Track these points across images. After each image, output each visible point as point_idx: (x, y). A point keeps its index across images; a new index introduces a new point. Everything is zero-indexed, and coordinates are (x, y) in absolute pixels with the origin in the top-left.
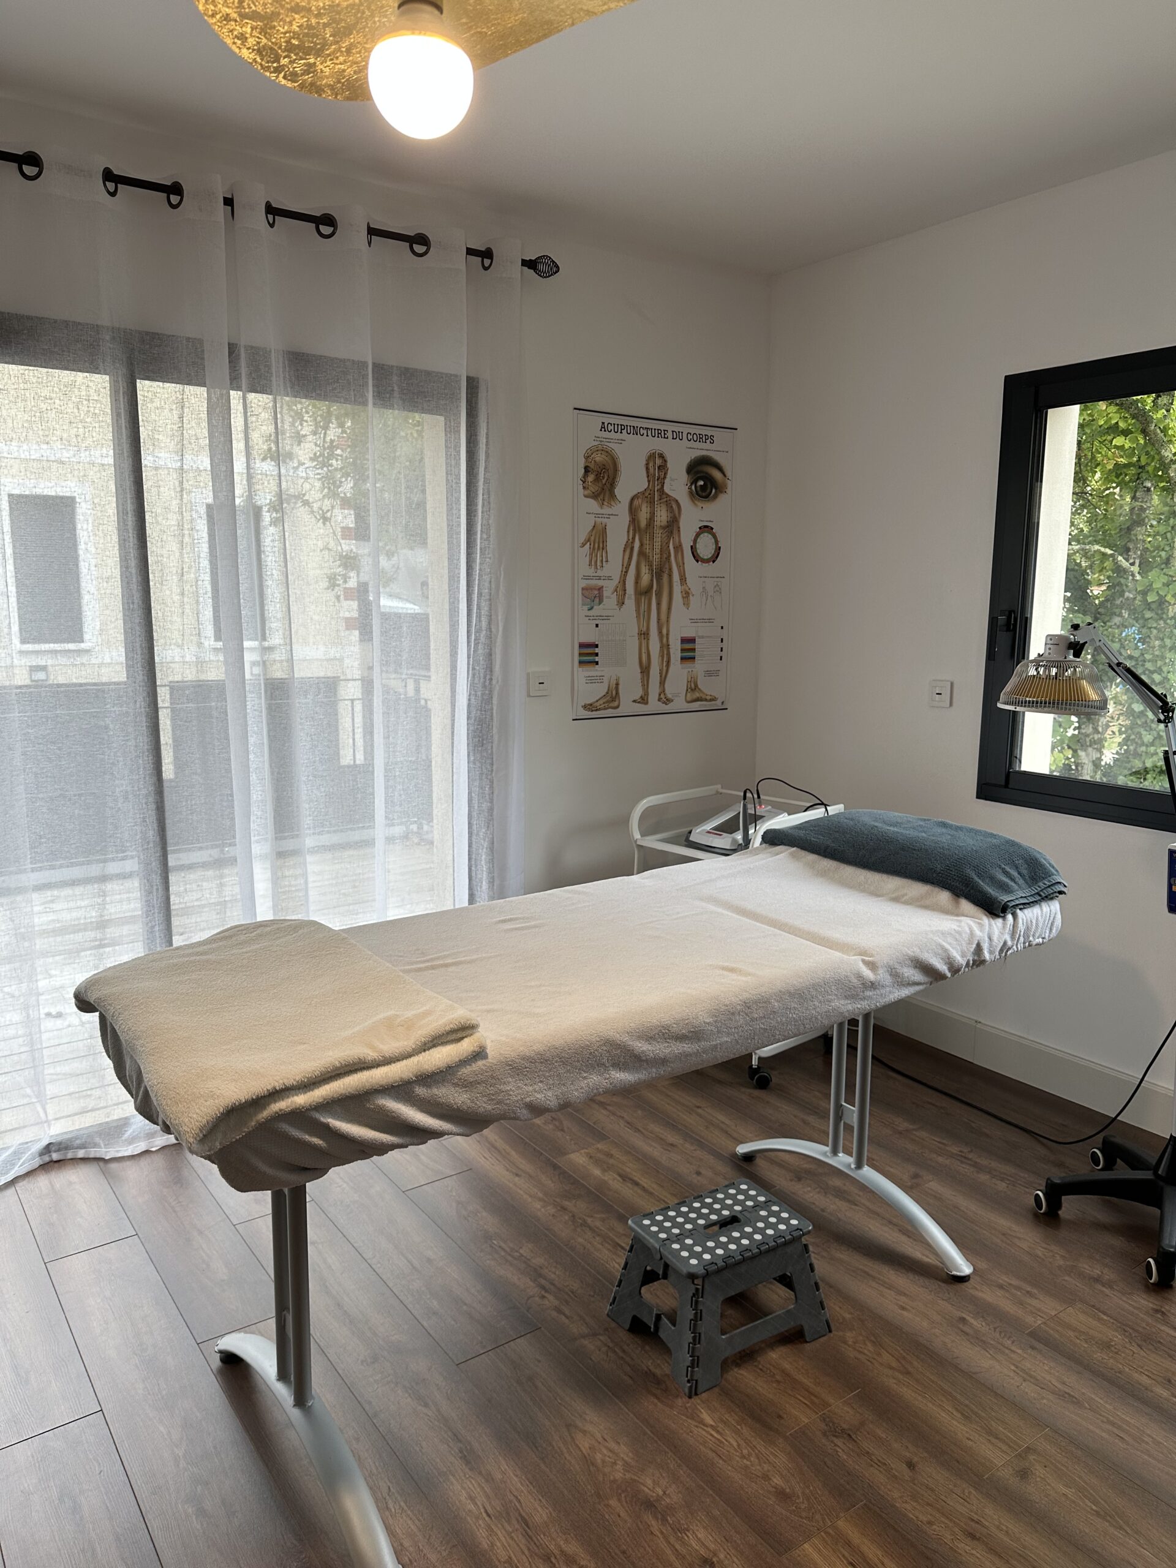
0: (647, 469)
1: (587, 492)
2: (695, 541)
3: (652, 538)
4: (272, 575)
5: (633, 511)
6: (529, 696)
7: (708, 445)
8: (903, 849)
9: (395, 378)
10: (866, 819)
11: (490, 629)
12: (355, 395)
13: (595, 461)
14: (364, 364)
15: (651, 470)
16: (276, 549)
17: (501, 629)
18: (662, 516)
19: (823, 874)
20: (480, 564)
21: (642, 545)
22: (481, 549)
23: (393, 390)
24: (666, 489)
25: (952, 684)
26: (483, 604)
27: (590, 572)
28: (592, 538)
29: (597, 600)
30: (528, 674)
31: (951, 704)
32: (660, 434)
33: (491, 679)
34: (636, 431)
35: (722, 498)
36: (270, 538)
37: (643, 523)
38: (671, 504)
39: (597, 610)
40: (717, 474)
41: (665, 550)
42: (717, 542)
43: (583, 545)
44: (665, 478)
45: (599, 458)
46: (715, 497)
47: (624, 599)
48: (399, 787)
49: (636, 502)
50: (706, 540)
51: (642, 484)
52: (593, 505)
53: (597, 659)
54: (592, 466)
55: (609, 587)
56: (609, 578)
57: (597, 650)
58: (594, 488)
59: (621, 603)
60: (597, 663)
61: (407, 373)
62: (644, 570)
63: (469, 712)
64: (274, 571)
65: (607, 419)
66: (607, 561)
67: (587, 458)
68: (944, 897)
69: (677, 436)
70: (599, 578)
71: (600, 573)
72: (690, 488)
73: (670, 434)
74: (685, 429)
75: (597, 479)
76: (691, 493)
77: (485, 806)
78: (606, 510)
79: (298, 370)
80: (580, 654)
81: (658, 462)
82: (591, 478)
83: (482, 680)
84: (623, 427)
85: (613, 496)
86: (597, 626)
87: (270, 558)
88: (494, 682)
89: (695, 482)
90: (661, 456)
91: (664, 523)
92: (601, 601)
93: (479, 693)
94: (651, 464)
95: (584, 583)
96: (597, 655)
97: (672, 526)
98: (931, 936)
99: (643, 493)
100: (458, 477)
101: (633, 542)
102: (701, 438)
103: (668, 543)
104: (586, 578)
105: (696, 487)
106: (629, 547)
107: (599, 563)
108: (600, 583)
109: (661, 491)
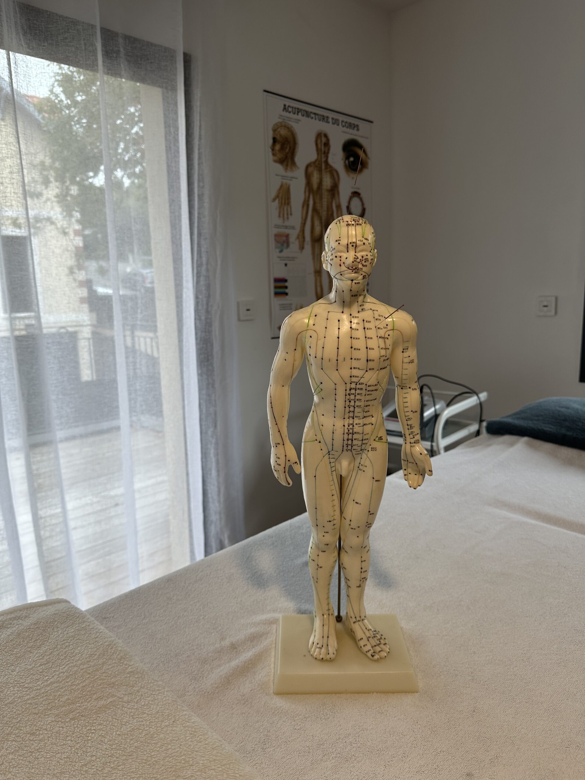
0: (317, 144)
1: (275, 158)
2: (349, 202)
5: (308, 176)
6: (239, 320)
7: (355, 132)
13: (280, 135)
15: (319, 146)
18: (327, 182)
20: (199, 208)
21: (314, 203)
22: (199, 196)
24: (330, 161)
25: (556, 299)
26: (203, 242)
27: (280, 222)
28: (280, 195)
29: (285, 245)
30: (238, 304)
31: (556, 313)
32: (324, 119)
33: (211, 307)
34: (307, 114)
35: (366, 172)
37: (315, 186)
38: (333, 173)
39: (286, 253)
40: (361, 153)
41: (330, 208)
42: (363, 204)
43: (274, 200)
44: (328, 153)
45: (283, 132)
46: (361, 171)
47: (303, 245)
49: (310, 169)
50: (356, 202)
53: (287, 291)
54: (278, 137)
56: (293, 228)
57: (287, 284)
58: (280, 156)
59: (302, 248)
60: (286, 294)
62: (317, 223)
63: (196, 334)
65: (288, 103)
66: (291, 214)
67: (274, 130)
69: (336, 122)
70: (286, 227)
71: (287, 223)
72: (345, 163)
73: (330, 120)
74: (341, 118)
75: (282, 148)
76: (345, 166)
78: (289, 174)
79: (29, 19)
80: (276, 287)
81: (324, 140)
82: (278, 147)
83: (205, 307)
84: (299, 111)
85: (293, 163)
86: (286, 265)
89: (347, 158)
90: (326, 136)
91: (329, 187)
92: (288, 246)
93: (203, 318)
94: (319, 141)
95: (275, 231)
96: (286, 287)
97: (334, 190)
99: (314, 163)
101: (308, 201)
102: (352, 126)
103: (332, 203)
104: (277, 226)
105: (349, 162)
106: (306, 203)
107: (285, 216)
108: (287, 231)
109: (326, 162)
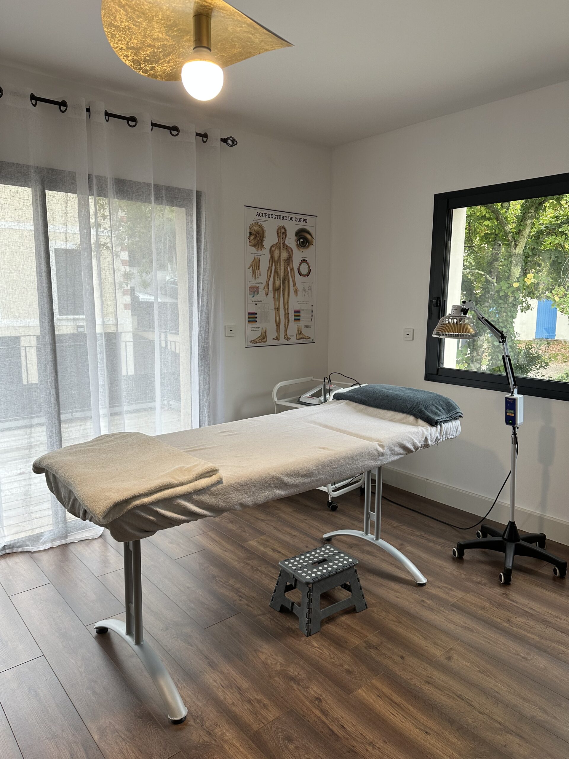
0: (278, 234)
1: (251, 244)
2: (299, 266)
3: (280, 265)
4: (108, 280)
5: (272, 252)
6: (226, 336)
7: (304, 223)
8: (394, 399)
9: (164, 191)
10: (378, 388)
11: (208, 305)
12: (146, 199)
13: (254, 230)
14: (150, 184)
15: (279, 234)
16: (110, 268)
17: (213, 305)
18: (284, 255)
19: (360, 411)
20: (203, 276)
21: (276, 268)
22: (203, 269)
23: (163, 197)
24: (286, 243)
25: (413, 330)
26: (205, 294)
27: (253, 280)
28: (253, 265)
29: (256, 293)
30: (225, 326)
31: (413, 339)
32: (283, 218)
33: (208, 329)
34: (272, 216)
35: (311, 247)
36: (107, 263)
37: (276, 258)
38: (289, 250)
39: (256, 297)
40: (308, 236)
41: (286, 270)
42: (309, 267)
43: (249, 268)
44: (285, 238)
45: (256, 228)
46: (308, 247)
47: (268, 292)
48: (166, 378)
49: (273, 249)
50: (304, 265)
51: (276, 241)
52: (253, 250)
53: (256, 320)
54: (253, 232)
55: (261, 287)
56: (261, 283)
57: (256, 316)
58: (253, 242)
59: (267, 294)
60: (256, 321)
61: (169, 189)
62: (277, 279)
63: (199, 344)
64: (109, 279)
65: (260, 211)
66: (260, 275)
67: (250, 228)
68: (411, 418)
69: (291, 219)
70: (257, 283)
71: (257, 280)
72: (297, 243)
73: (287, 218)
74: (294, 216)
75: (255, 238)
76: (297, 245)
77: (206, 386)
78: (260, 252)
79: (119, 187)
80: (249, 318)
81: (283, 230)
82: (252, 237)
83: (204, 329)
84: (267, 215)
85: (262, 246)
86: (256, 304)
87: (107, 272)
88: (210, 330)
89: (299, 240)
90: (284, 228)
91: (286, 258)
92: (258, 293)
93: (203, 335)
94: (279, 232)
95: (250, 285)
96: (256, 318)
97: (289, 259)
98: (406, 434)
99: (276, 245)
100: (192, 236)
101: (272, 267)
102: (301, 220)
103: (287, 267)
104: (251, 282)
105: (299, 242)
106: (270, 269)
107: (256, 276)
108: (257, 285)
109: (284, 244)
